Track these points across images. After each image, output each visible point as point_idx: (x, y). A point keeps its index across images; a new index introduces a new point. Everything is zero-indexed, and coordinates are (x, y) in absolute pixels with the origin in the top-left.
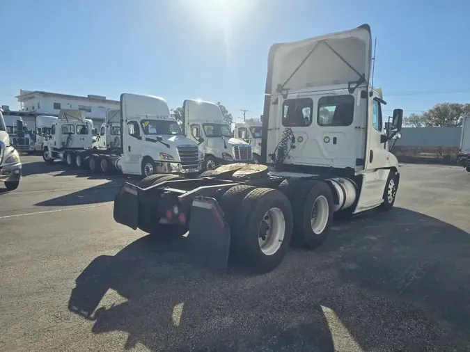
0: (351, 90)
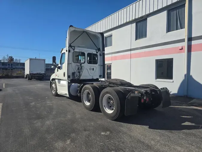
0: (97, 52)
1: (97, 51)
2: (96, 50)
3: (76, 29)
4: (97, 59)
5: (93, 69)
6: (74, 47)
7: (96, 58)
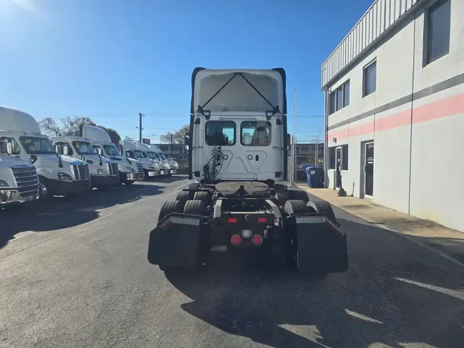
1: (269, 114)
2: (267, 112)
3: (215, 73)
4: (270, 131)
5: (257, 157)
6: (210, 111)
7: (268, 130)
